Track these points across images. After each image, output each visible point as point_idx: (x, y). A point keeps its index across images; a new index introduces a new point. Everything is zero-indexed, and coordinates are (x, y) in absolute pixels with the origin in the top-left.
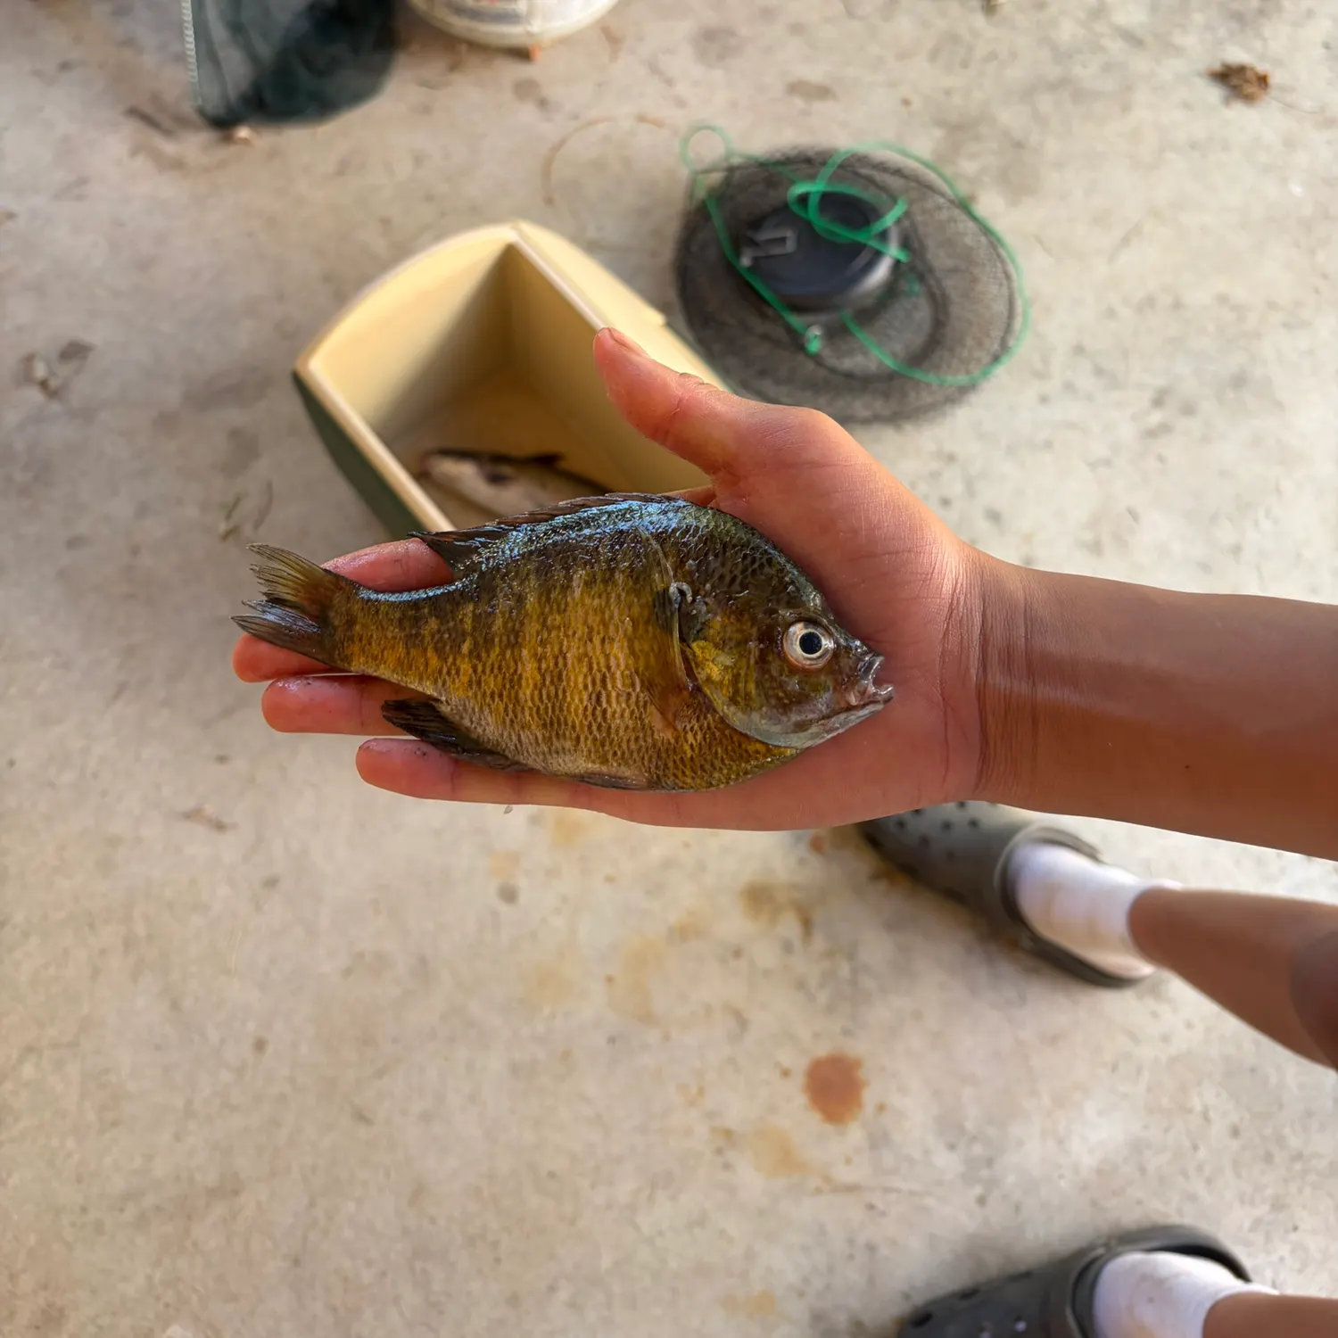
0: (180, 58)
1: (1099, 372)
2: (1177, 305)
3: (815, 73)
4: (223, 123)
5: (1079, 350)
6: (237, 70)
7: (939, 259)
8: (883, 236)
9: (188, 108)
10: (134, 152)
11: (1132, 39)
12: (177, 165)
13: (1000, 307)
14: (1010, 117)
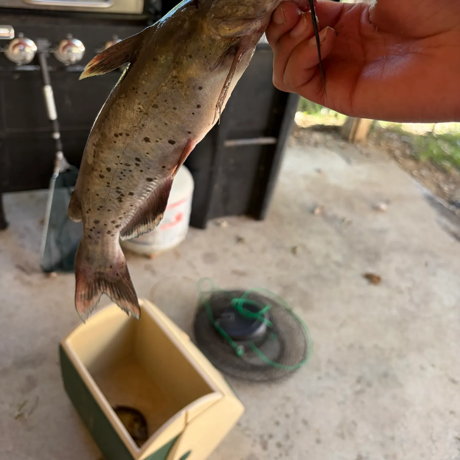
0: (38, 251)
1: (337, 369)
2: (361, 348)
3: (241, 268)
4: (47, 271)
5: (330, 362)
6: (56, 256)
7: (281, 328)
8: (263, 316)
9: (37, 267)
10: (16, 278)
11: (338, 264)
12: (29, 284)
13: (302, 345)
14: (302, 285)
